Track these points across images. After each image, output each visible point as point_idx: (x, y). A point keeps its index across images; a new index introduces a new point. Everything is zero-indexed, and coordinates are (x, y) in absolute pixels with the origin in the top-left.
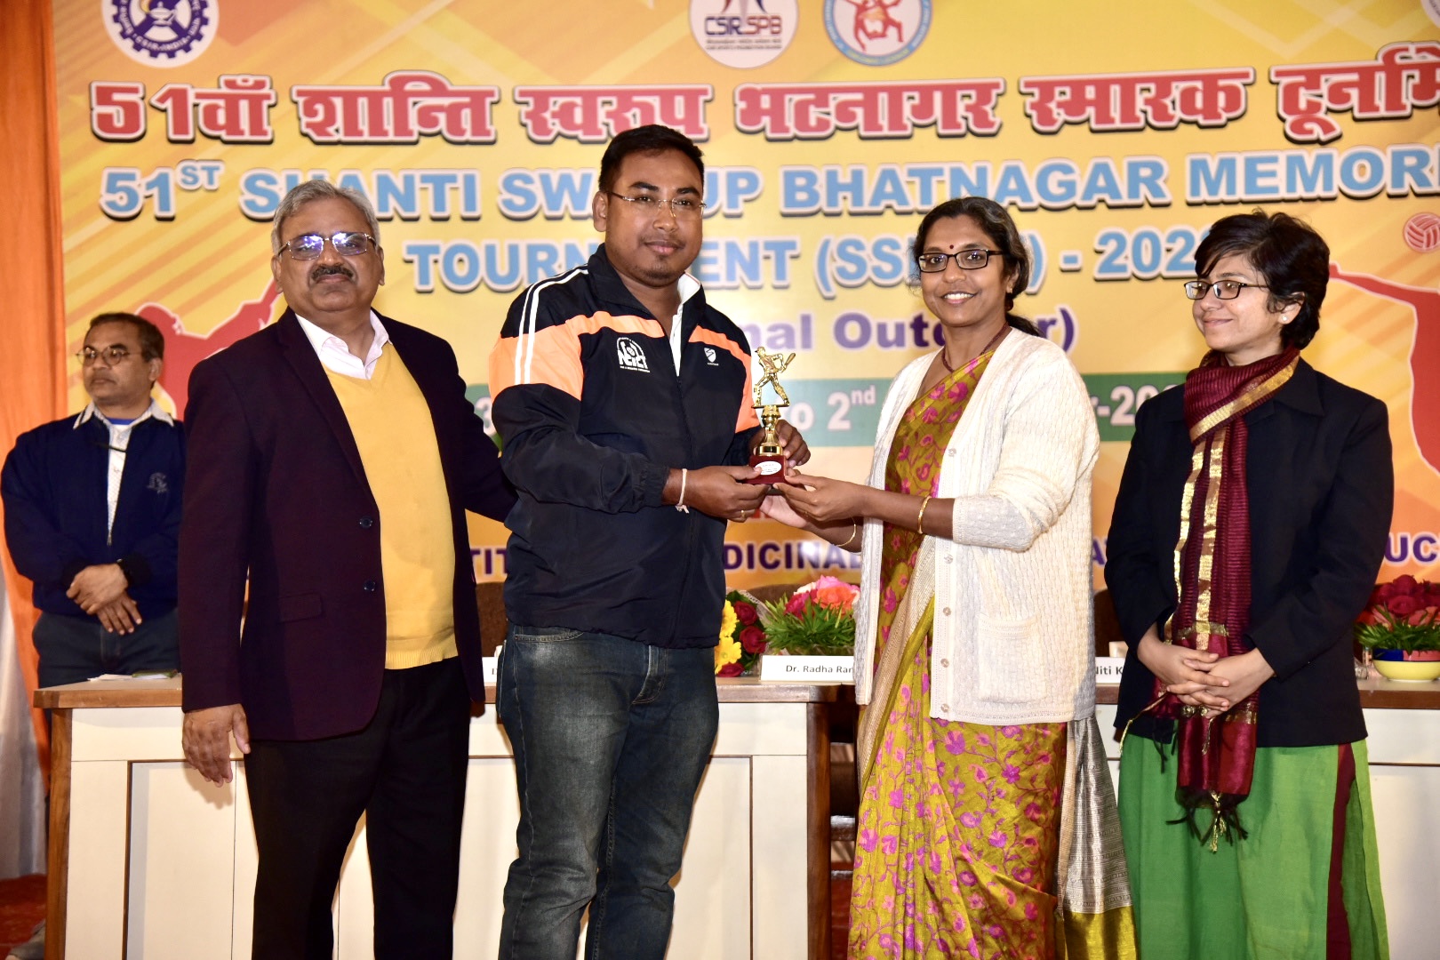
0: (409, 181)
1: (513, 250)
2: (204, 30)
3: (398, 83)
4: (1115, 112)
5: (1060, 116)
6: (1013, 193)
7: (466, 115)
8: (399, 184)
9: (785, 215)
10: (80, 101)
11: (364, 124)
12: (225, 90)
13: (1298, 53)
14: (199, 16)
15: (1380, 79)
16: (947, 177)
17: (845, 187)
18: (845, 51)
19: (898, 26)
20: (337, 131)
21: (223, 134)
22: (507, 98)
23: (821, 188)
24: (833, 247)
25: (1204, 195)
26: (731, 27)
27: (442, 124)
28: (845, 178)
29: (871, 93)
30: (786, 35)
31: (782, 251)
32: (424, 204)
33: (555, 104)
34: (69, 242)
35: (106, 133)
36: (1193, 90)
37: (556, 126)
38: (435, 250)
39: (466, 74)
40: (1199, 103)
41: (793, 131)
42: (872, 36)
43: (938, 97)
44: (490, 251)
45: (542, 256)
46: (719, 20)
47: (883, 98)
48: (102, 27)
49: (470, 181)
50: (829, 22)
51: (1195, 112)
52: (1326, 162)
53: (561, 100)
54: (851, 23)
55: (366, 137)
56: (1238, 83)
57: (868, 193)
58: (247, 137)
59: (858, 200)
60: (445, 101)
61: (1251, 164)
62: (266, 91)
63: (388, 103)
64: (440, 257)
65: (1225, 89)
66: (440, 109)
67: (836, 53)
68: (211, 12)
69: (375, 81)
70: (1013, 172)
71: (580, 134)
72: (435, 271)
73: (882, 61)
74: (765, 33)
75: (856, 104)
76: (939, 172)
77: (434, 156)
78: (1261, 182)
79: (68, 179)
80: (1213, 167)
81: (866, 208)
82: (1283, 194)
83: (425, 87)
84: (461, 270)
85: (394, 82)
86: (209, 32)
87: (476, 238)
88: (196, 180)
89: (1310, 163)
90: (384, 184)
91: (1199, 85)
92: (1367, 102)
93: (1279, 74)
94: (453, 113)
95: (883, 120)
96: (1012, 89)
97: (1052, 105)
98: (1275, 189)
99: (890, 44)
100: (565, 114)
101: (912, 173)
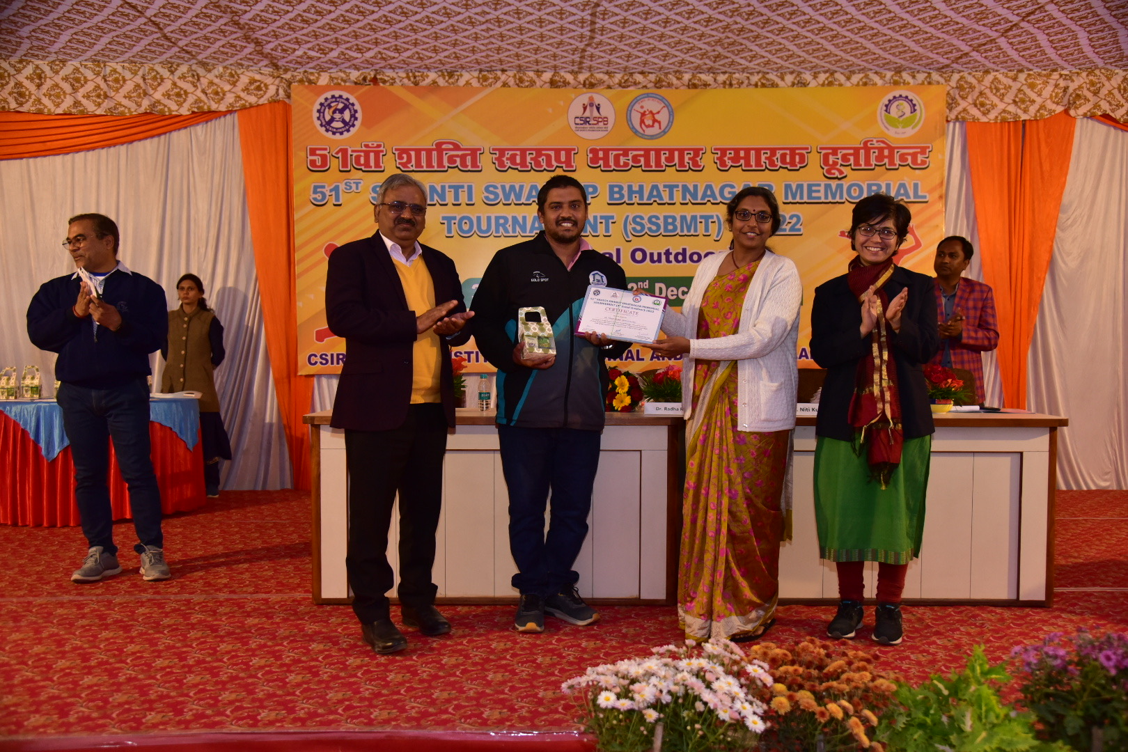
0: (443, 188)
1: (489, 219)
2: (356, 123)
3: (439, 145)
4: (753, 162)
5: (729, 163)
6: (709, 196)
7: (469, 158)
8: (439, 189)
9: (609, 204)
10: (303, 154)
11: (424, 163)
12: (364, 149)
13: (829, 141)
14: (354, 117)
15: (862, 152)
16: (680, 188)
17: (636, 192)
18: (636, 132)
19: (659, 123)
20: (412, 166)
21: (363, 168)
22: (487, 151)
23: (625, 192)
24: (630, 219)
25: (790, 200)
26: (586, 121)
27: (458, 163)
28: (636, 188)
29: (647, 151)
30: (610, 126)
31: (607, 218)
32: (450, 198)
33: (508, 154)
34: (297, 216)
35: (313, 168)
36: (786, 154)
37: (509, 165)
38: (454, 218)
39: (469, 142)
40: (788, 160)
41: (613, 167)
42: (648, 126)
43: (676, 154)
44: (479, 219)
45: (502, 221)
46: (581, 118)
47: (653, 153)
48: (313, 122)
49: (470, 188)
50: (629, 120)
51: (786, 163)
52: (840, 187)
53: (511, 153)
54: (639, 121)
55: (425, 169)
56: (804, 152)
57: (646, 195)
58: (373, 169)
59: (641, 198)
60: (460, 153)
61: (810, 186)
62: (382, 149)
63: (435, 154)
64: (457, 222)
65: (799, 154)
66: (457, 156)
67: (631, 133)
68: (359, 115)
69: (428, 144)
70: (709, 187)
71: (519, 167)
72: (454, 228)
73: (652, 137)
74: (601, 124)
75: (641, 156)
76: (677, 186)
77: (454, 177)
78: (814, 195)
79: (297, 188)
80: (794, 188)
81: (645, 201)
82: (823, 200)
83: (451, 147)
84: (466, 227)
85: (437, 145)
86: (357, 123)
87: (472, 213)
88: (351, 187)
89: (834, 187)
90: (432, 188)
91: (788, 152)
92: (857, 162)
93: (821, 149)
94: (463, 158)
95: (653, 163)
96: (709, 152)
97: (726, 159)
98: (820, 198)
99: (655, 130)
100: (513, 159)
101: (665, 186)
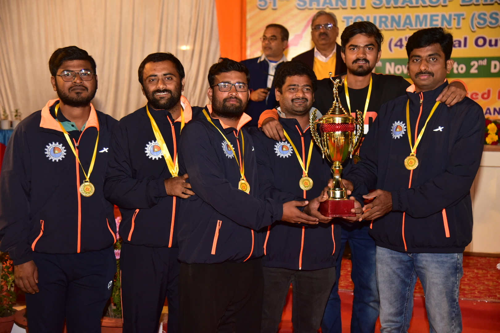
1: (375, 18)
9: (461, 5)
24: (476, 15)
31: (459, 16)
32: (349, 4)
34: (248, 16)
44: (368, 18)
81: (488, 2)
